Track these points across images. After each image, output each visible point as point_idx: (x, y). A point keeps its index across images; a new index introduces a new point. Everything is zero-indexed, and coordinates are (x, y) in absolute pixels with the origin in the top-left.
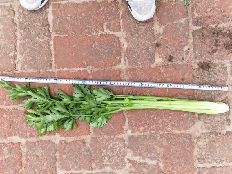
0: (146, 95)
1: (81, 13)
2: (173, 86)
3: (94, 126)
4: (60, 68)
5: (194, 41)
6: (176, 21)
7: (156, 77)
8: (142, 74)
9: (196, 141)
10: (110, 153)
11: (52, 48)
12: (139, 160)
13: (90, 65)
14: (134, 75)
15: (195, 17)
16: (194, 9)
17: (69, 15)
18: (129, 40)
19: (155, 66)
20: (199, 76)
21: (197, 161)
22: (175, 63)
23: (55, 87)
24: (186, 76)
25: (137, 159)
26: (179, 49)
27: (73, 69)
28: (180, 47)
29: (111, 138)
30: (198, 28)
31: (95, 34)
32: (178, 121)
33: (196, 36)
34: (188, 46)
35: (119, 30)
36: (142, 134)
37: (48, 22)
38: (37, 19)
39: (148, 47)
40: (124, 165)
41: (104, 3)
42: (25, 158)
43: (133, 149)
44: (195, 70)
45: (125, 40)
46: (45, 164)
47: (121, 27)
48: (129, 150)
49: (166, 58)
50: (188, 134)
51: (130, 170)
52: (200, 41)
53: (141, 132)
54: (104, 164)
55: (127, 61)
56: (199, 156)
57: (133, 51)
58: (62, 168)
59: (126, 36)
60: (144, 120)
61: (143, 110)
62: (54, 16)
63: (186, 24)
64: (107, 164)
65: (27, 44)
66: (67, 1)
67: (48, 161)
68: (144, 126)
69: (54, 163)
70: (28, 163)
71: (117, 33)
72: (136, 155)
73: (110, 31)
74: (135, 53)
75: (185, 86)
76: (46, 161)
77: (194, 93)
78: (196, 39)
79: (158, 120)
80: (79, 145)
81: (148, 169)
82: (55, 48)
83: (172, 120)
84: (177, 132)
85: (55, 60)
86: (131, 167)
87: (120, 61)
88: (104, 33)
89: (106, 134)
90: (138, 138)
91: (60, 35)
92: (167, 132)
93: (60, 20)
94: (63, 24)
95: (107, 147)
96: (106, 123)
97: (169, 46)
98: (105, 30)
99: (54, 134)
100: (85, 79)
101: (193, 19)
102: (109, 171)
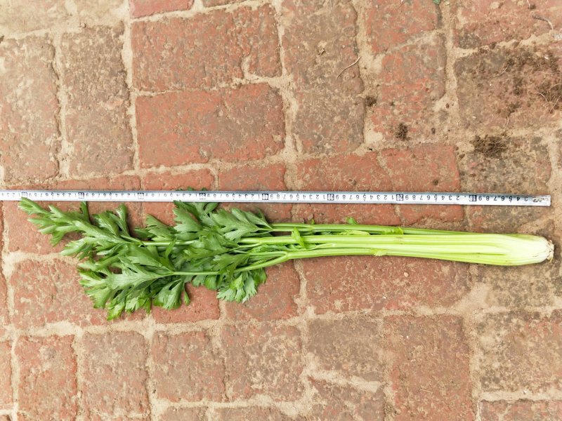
0: (347, 223)
1: (192, 38)
2: (410, 199)
3: (228, 298)
4: (150, 167)
5: (460, 86)
6: (413, 40)
7: (368, 179)
8: (335, 173)
9: (474, 333)
10: (267, 361)
11: (133, 122)
12: (335, 381)
13: (215, 157)
14: (317, 175)
15: (459, 27)
16: (457, 7)
17: (166, 47)
18: (301, 94)
19: (366, 151)
20: (476, 173)
21: (479, 384)
22: (414, 142)
23: (141, 209)
24: (443, 172)
25: (331, 376)
26: (423, 107)
27: (180, 168)
28: (424, 103)
29: (268, 327)
30: (469, 52)
31: (224, 85)
32: (427, 283)
33: (464, 73)
34: (446, 98)
35: (277, 72)
36: (341, 316)
37: (122, 64)
38: (99, 59)
39: (346, 107)
40: (299, 390)
41: (243, 11)
42: (83, 370)
43: (319, 353)
44: (466, 158)
45: (292, 94)
46: (125, 384)
47: (283, 64)
48: (310, 356)
49: (392, 131)
50: (454, 317)
51: (315, 403)
52: (475, 86)
53: (338, 312)
54: (254, 387)
55: (299, 142)
56: (483, 372)
57: (312, 119)
58: (162, 395)
59: (294, 85)
60: (344, 283)
61: (340, 257)
62: (135, 52)
63: (437, 46)
64: (260, 387)
65: (80, 116)
66: (162, 16)
67: (131, 377)
68: (344, 297)
69: (144, 383)
70: (88, 383)
71: (274, 78)
72: (328, 368)
73: (258, 74)
74: (317, 123)
75: (439, 197)
76: (125, 379)
77: (464, 214)
78: (465, 80)
79: (378, 282)
80: (197, 342)
81: (357, 401)
82: (138, 122)
83: (412, 281)
84: (424, 311)
85: (141, 150)
86: (316, 395)
87: (282, 145)
88: (243, 82)
89: (255, 317)
90: (332, 326)
91: (148, 93)
92: (401, 312)
93: (147, 59)
94: (153, 68)
95: (261, 348)
96: (254, 290)
97: (396, 103)
98: (247, 75)
99: (143, 318)
100: (204, 191)
101: (455, 30)
102: (266, 405)
